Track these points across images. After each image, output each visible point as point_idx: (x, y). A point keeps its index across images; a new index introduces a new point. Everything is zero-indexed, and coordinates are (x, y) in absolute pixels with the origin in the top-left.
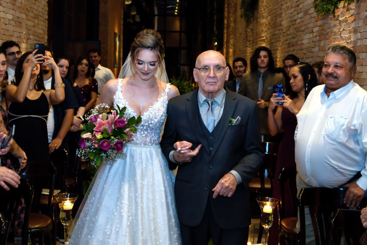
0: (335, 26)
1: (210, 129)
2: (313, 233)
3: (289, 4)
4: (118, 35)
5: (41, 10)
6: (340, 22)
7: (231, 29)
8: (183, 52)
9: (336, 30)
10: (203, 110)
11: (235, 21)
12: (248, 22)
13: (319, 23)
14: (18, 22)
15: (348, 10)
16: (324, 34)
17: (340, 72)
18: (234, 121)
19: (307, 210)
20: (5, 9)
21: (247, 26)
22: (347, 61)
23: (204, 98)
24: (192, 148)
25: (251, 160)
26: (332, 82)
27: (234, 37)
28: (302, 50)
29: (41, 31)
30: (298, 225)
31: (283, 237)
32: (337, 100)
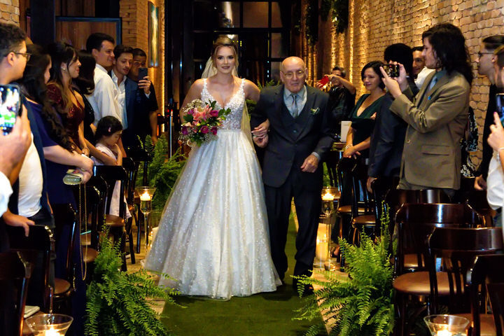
4: (155, 7)
8: (276, 37)
18: (315, 111)
23: (290, 93)
27: (368, 7)
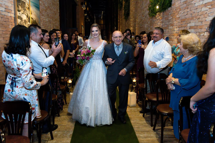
0: (155, 21)
1: (118, 55)
2: (149, 88)
3: (140, 14)
4: (83, 26)
5: (57, 18)
6: (157, 20)
7: (120, 23)
9: (156, 22)
10: (116, 49)
11: (122, 20)
12: (126, 20)
13: (150, 20)
14: (50, 22)
15: (160, 15)
16: (152, 24)
17: (158, 35)
18: (126, 53)
19: (147, 81)
20: (45, 18)
21: (126, 22)
22: (160, 32)
23: (116, 46)
24: (113, 61)
25: (131, 64)
26: (155, 39)
27: (121, 26)
28: (144, 29)
29: (57, 25)
30: (145, 85)
31: (139, 89)
32: (157, 45)
